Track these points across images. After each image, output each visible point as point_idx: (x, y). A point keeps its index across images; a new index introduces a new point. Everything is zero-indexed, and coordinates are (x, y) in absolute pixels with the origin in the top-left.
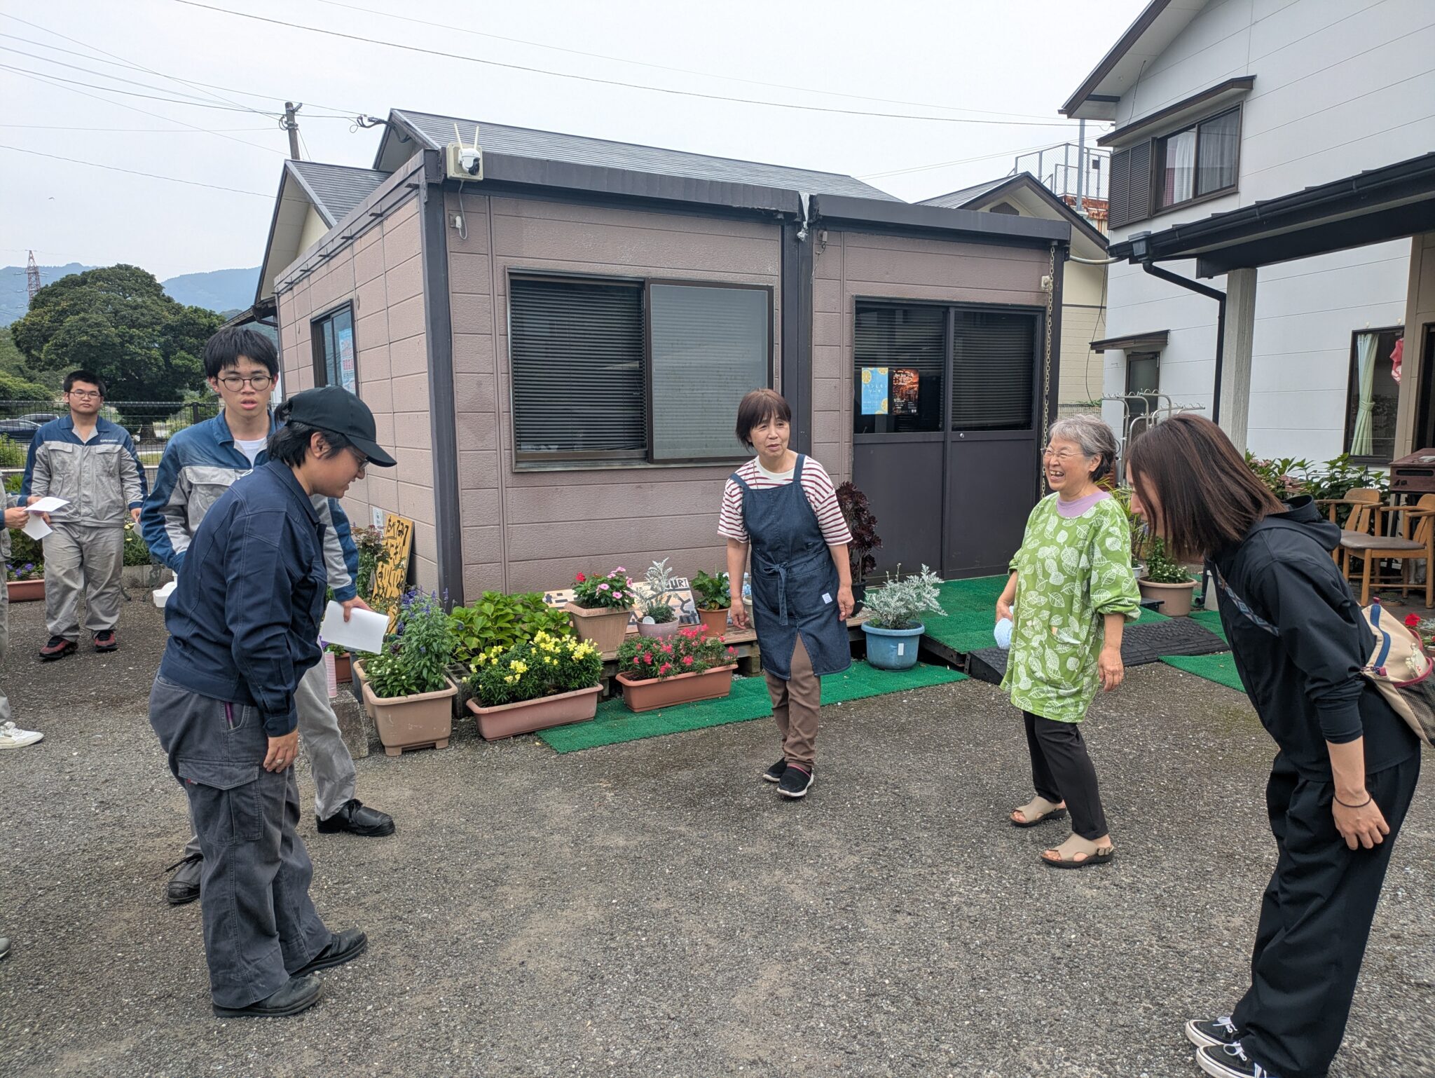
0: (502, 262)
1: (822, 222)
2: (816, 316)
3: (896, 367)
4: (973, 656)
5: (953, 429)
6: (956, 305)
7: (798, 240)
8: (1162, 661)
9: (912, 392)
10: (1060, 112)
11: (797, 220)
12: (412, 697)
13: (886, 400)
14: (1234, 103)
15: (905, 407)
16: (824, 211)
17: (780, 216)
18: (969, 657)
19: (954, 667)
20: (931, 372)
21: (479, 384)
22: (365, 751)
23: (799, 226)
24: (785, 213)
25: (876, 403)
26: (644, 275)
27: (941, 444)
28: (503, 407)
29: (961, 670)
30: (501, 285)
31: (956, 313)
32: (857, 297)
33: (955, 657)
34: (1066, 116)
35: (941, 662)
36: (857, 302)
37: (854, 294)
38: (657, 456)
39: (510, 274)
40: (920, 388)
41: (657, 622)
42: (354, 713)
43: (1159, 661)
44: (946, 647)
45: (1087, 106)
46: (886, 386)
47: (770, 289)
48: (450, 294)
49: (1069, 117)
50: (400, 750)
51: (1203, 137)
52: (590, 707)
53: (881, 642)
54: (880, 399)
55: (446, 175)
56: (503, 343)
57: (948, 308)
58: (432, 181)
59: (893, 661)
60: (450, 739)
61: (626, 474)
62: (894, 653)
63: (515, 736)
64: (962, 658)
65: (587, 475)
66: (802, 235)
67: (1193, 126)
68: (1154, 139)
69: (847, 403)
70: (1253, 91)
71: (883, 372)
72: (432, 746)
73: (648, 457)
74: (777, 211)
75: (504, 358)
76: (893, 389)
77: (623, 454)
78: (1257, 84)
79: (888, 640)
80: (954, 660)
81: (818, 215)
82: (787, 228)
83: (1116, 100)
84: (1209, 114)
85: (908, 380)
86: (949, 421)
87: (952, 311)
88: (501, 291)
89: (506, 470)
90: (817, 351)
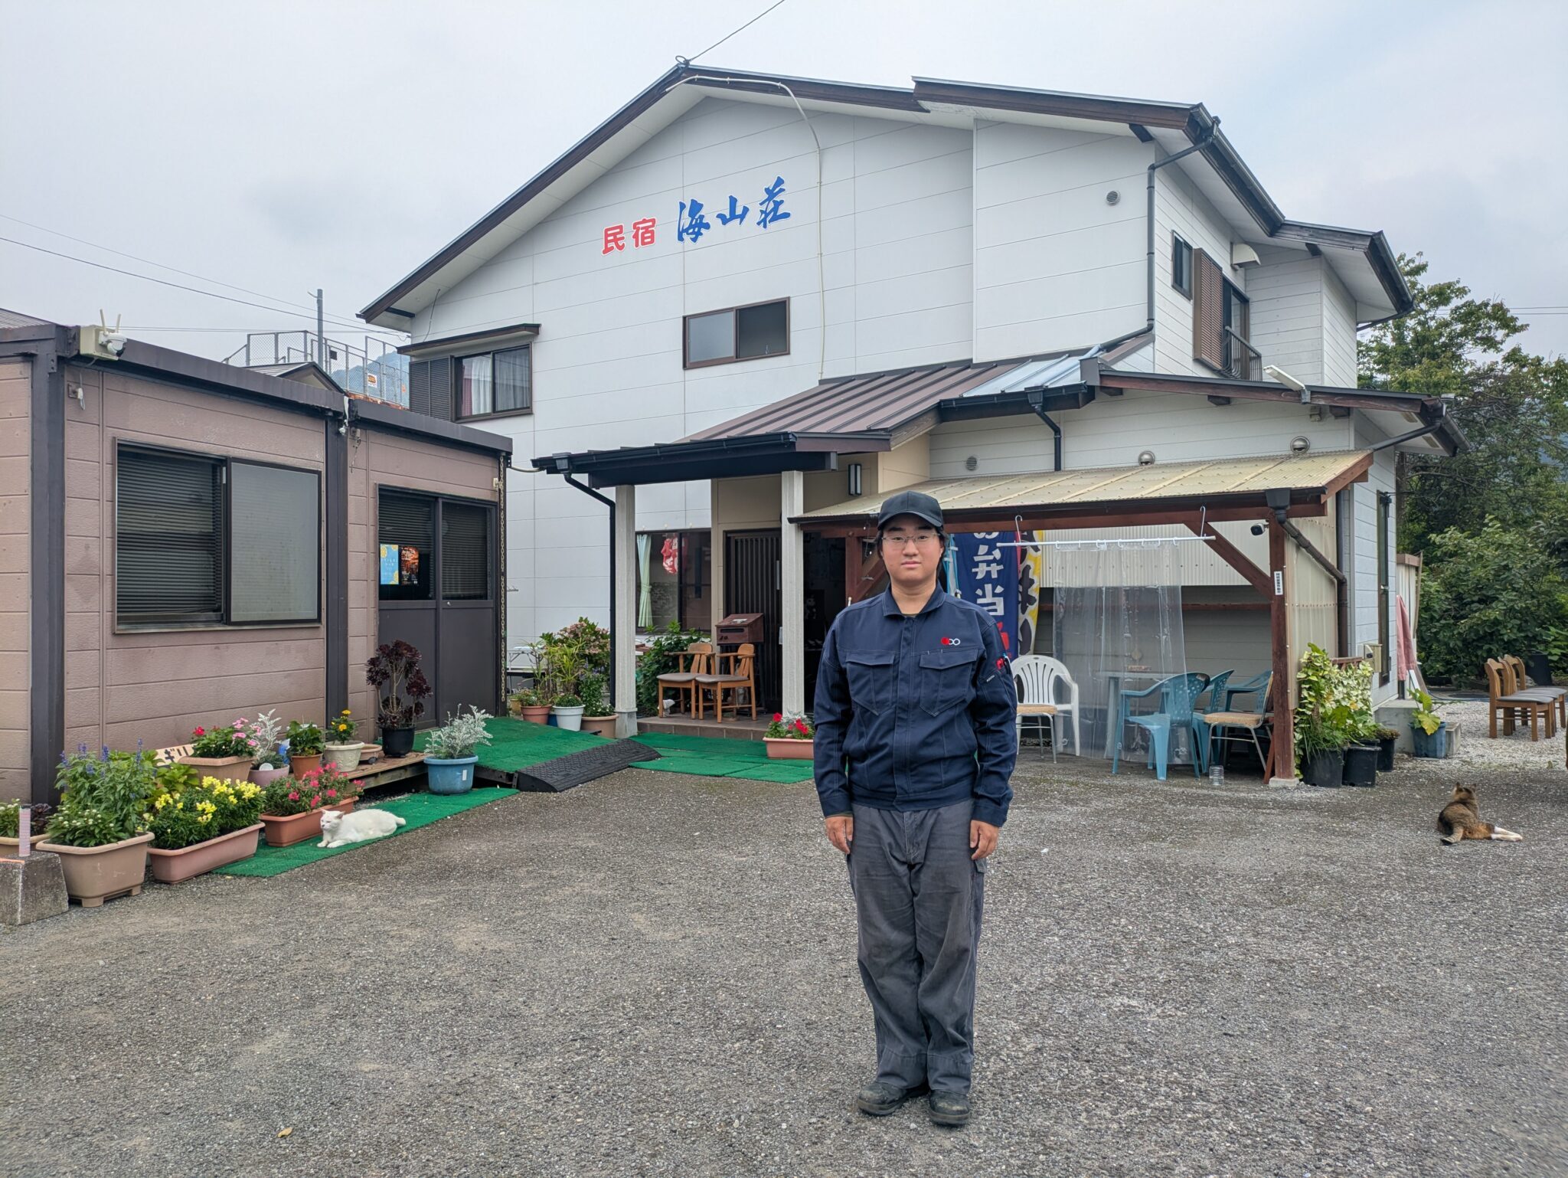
0: (110, 433)
1: (359, 422)
2: (350, 498)
3: (403, 543)
4: (520, 773)
5: (444, 599)
6: (442, 496)
7: (339, 433)
8: (632, 767)
9: (414, 567)
10: (358, 316)
11: (341, 418)
12: (121, 844)
13: (397, 572)
14: (524, 342)
15: (409, 579)
16: (362, 414)
17: (330, 414)
18: (516, 775)
19: (503, 785)
20: (425, 550)
21: (87, 547)
22: (66, 906)
23: (341, 424)
24: (334, 412)
25: (391, 577)
26: (225, 454)
27: (433, 612)
28: (107, 570)
29: (510, 786)
30: (108, 454)
31: (443, 503)
32: (380, 485)
33: (504, 777)
34: (364, 321)
35: (492, 784)
36: (380, 489)
37: (378, 483)
38: (233, 619)
39: (119, 444)
40: (419, 563)
41: (275, 768)
42: (56, 867)
43: (629, 767)
44: (494, 771)
45: (385, 316)
46: (397, 561)
47: (319, 473)
48: (66, 460)
49: (368, 322)
50: (102, 899)
51: (497, 363)
52: (252, 845)
53: (449, 771)
54: (393, 571)
55: (79, 351)
56: (110, 508)
57: (437, 498)
58: (60, 354)
59: (459, 786)
60: (143, 887)
61: (207, 636)
62: (459, 779)
63: (197, 876)
64: (510, 776)
65: (176, 637)
66: (343, 430)
67: (488, 353)
68: (452, 357)
69: (372, 575)
70: (539, 336)
71: (395, 548)
72: (127, 894)
73: (226, 619)
74: (329, 410)
75: (109, 523)
76: (402, 563)
77: (204, 616)
78: (542, 330)
79: (454, 769)
80: (504, 780)
81: (357, 416)
82: (329, 423)
83: (411, 315)
84: (504, 346)
85: (411, 555)
86: (441, 593)
87: (440, 501)
88: (109, 460)
89: (107, 632)
90: (351, 528)
